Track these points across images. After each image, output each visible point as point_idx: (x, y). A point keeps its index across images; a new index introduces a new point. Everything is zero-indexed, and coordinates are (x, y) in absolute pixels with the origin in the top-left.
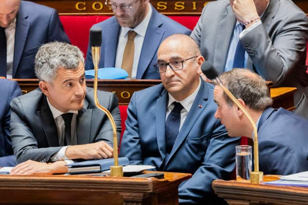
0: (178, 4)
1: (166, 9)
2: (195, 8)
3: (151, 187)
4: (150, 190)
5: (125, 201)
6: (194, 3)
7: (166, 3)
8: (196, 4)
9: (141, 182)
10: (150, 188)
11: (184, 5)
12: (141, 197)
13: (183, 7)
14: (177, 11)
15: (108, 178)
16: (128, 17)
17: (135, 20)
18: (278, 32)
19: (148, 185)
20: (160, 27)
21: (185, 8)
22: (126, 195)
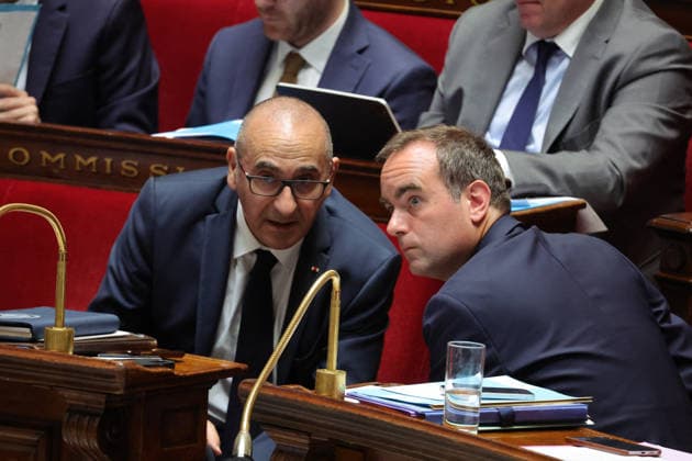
2: (451, 1)
3: (119, 383)
4: (117, 389)
5: (69, 410)
9: (100, 369)
10: (118, 385)
12: (100, 403)
15: (38, 352)
16: (281, 15)
17: (300, 25)
19: (114, 377)
20: (361, 52)
22: (71, 396)
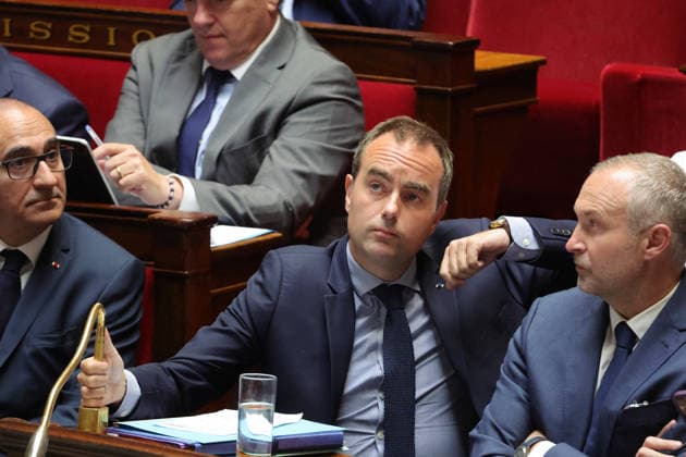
0: (76, 29)
1: (47, 40)
2: (112, 42)
6: (112, 31)
7: (49, 26)
8: (116, 32)
11: (89, 33)
13: (87, 38)
14: (72, 45)
18: (291, 108)
21: (90, 40)
